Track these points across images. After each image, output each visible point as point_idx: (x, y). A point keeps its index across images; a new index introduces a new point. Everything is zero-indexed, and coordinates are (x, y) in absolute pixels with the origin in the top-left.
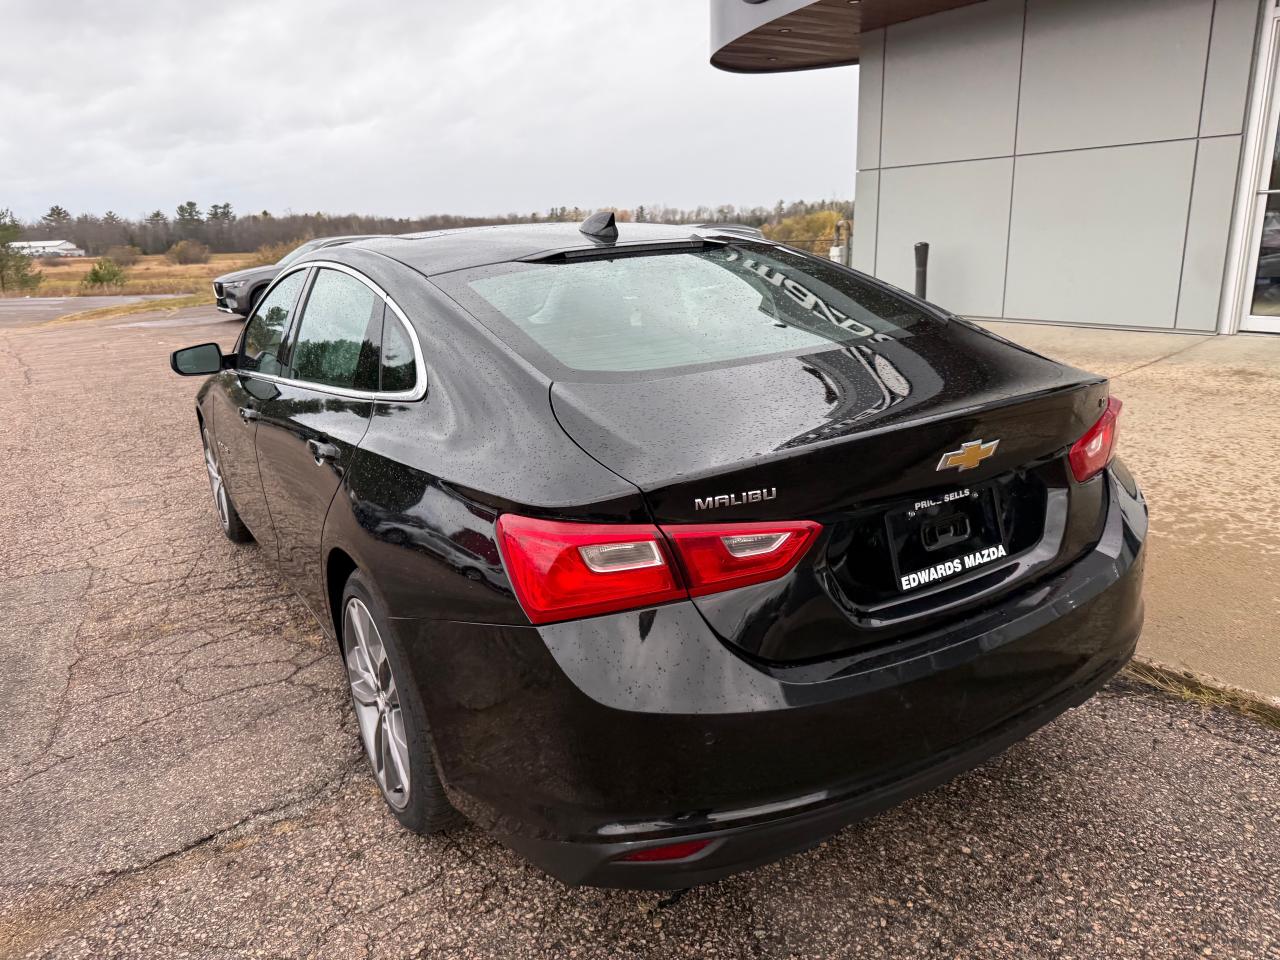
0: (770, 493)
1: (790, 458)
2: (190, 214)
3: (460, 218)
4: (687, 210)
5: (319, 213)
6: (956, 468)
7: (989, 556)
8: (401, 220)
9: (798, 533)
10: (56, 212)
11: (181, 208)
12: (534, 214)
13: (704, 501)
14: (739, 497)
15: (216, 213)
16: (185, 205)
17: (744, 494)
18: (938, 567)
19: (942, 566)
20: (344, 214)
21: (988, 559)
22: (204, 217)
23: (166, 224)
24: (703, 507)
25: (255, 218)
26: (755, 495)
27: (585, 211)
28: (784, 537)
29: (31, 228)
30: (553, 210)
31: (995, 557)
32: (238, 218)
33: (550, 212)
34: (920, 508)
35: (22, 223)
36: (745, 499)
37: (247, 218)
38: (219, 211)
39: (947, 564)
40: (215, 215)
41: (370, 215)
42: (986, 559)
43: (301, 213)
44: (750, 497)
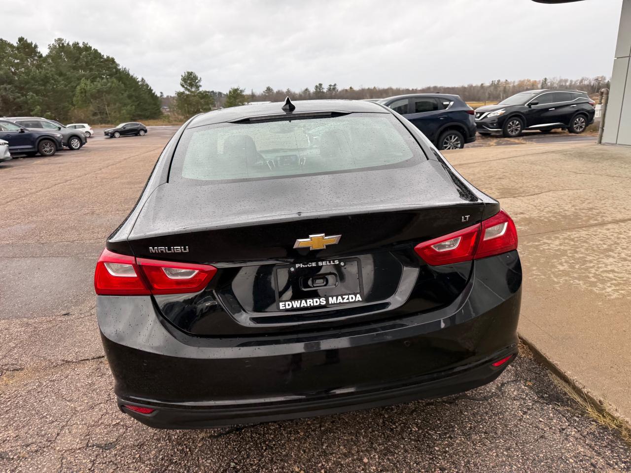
0: (185, 249)
1: (192, 233)
2: (320, 89)
3: (442, 87)
4: (574, 79)
5: (375, 87)
6: (309, 248)
7: (348, 299)
8: (413, 89)
9: (201, 271)
10: (269, 89)
11: (316, 87)
12: (482, 84)
13: (153, 249)
14: (170, 249)
15: (330, 88)
16: (318, 85)
17: (172, 248)
18: (308, 301)
19: (311, 300)
20: (386, 87)
21: (348, 301)
22: (325, 90)
23: (309, 94)
24: (154, 252)
25: (346, 90)
26: (178, 249)
27: (511, 82)
28: (197, 272)
29: (259, 96)
30: (493, 81)
31: (353, 300)
32: (339, 91)
33: (491, 83)
34: (299, 267)
35: (256, 94)
36: (172, 250)
37: (343, 91)
38: (332, 87)
39: (315, 300)
40: (330, 89)
41: (398, 87)
42: (345, 301)
43: (366, 87)
44: (175, 250)
